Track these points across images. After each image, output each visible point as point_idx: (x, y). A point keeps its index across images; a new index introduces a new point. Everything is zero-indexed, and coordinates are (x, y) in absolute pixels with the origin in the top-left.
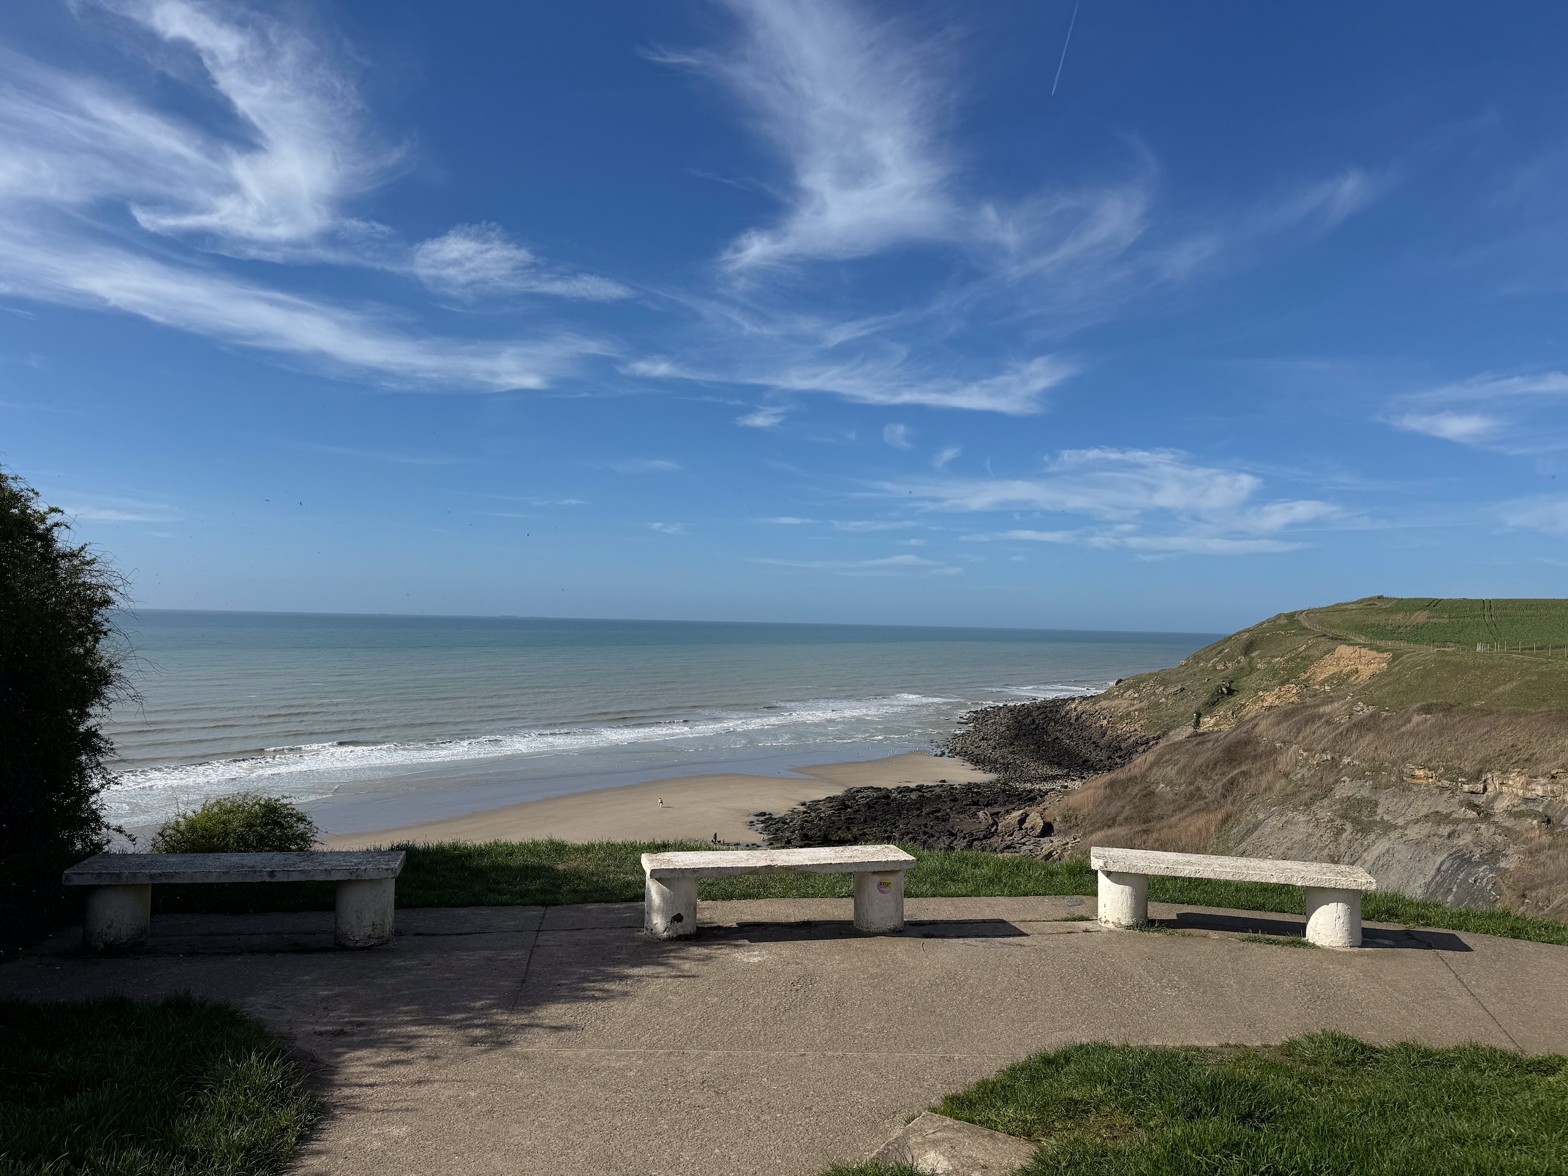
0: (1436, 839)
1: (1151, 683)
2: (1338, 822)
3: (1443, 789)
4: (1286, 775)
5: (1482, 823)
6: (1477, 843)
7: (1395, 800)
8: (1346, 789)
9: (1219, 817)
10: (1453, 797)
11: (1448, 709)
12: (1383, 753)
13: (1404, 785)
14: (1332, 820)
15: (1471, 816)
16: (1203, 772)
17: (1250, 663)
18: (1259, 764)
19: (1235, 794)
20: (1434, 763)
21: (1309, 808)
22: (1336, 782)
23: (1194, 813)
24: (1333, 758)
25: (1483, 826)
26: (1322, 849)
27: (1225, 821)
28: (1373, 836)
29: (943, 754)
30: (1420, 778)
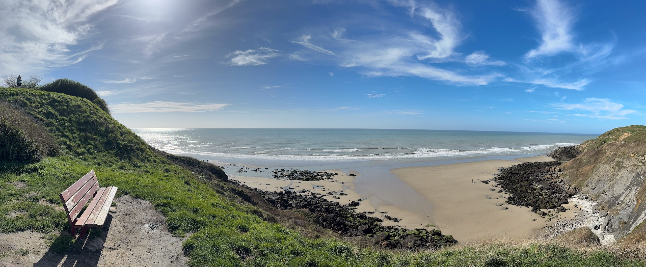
0: (634, 170)
1: (590, 141)
2: (615, 167)
3: (636, 159)
4: (607, 157)
5: (643, 166)
6: (642, 171)
7: (627, 161)
8: (617, 159)
9: (593, 166)
10: (638, 160)
11: (639, 141)
12: (625, 151)
13: (629, 158)
14: (614, 166)
15: (641, 165)
16: (591, 157)
17: (609, 137)
18: (602, 155)
19: (597, 161)
20: (635, 153)
21: (610, 164)
22: (616, 158)
23: (589, 165)
24: (616, 153)
25: (643, 167)
26: (611, 173)
27: (593, 167)
28: (622, 169)
29: (547, 156)
30: (632, 156)
